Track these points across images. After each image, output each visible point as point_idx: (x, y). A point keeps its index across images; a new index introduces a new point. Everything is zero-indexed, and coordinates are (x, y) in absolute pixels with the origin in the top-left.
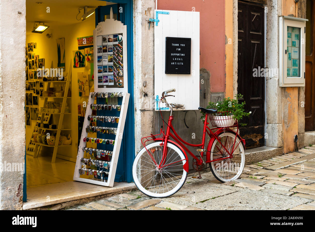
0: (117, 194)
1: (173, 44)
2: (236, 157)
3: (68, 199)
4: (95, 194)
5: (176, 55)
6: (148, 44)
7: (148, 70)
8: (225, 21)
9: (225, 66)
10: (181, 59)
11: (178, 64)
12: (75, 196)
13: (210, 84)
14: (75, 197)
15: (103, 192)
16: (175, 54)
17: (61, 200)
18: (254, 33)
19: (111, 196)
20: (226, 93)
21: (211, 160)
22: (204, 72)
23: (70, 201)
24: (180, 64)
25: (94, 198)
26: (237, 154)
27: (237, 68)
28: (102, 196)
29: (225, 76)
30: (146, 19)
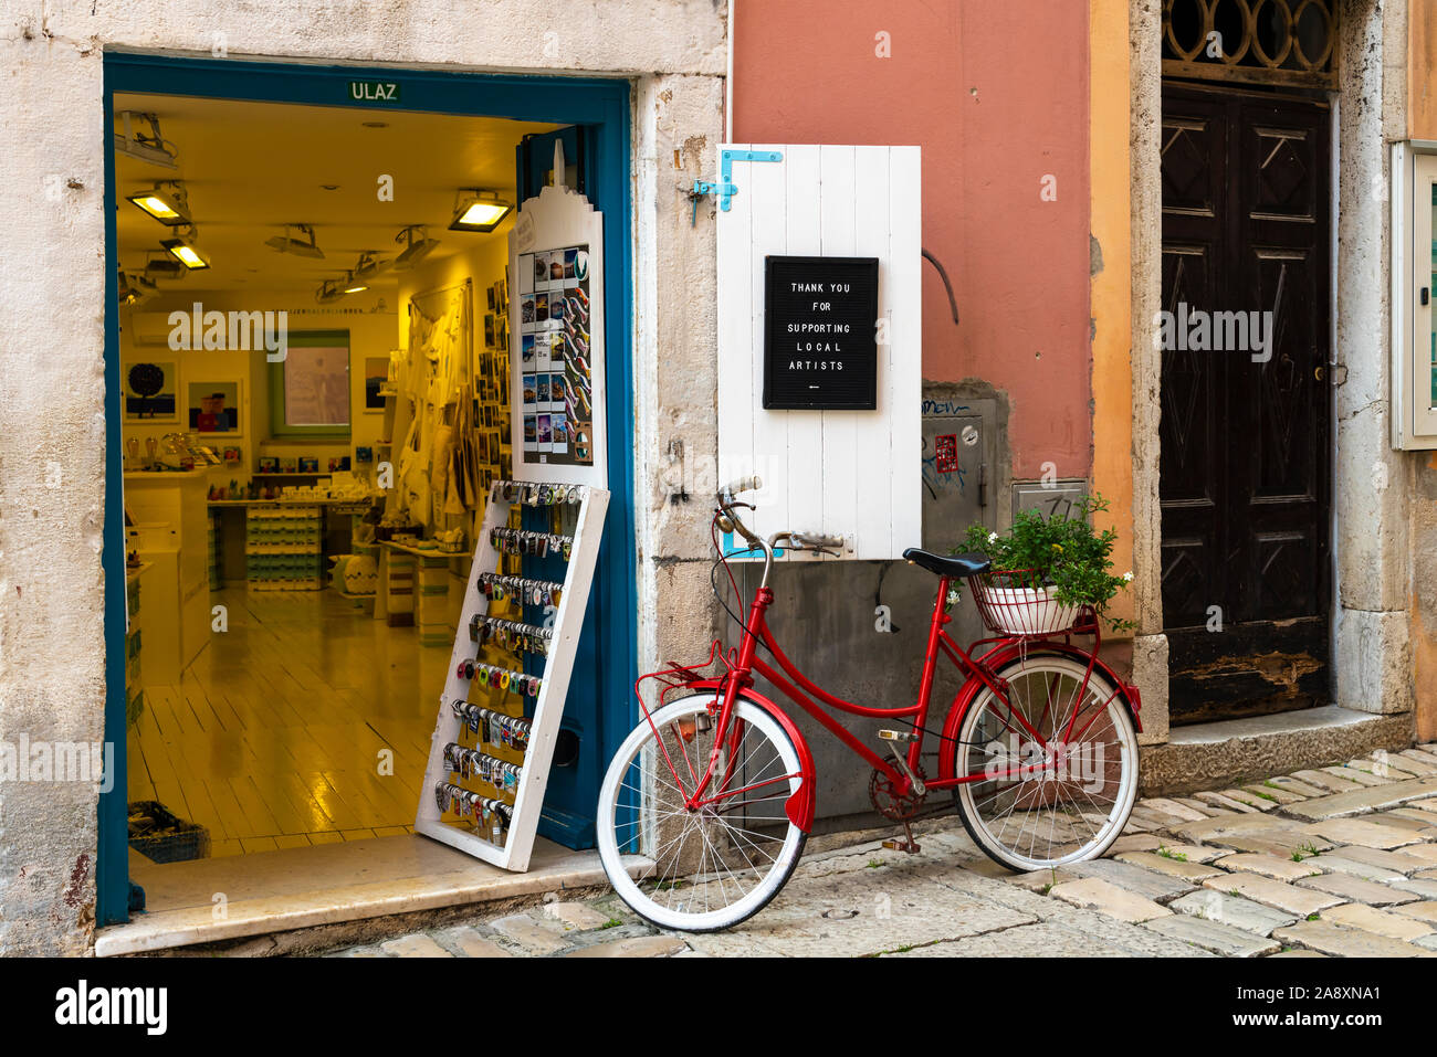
0: (537, 901)
1: (797, 287)
2: (1150, 758)
3: (302, 917)
4: (431, 899)
5: (812, 330)
6: (690, 287)
7: (688, 394)
8: (1089, 174)
9: (1091, 369)
10: (832, 347)
11: (819, 366)
12: (336, 907)
13: (1009, 445)
14: (333, 912)
15: (469, 895)
16: (804, 326)
17: (269, 921)
18: (1270, 218)
19: (509, 910)
20: (1093, 482)
21: (960, 775)
22: (976, 396)
23: (312, 928)
24: (829, 366)
25: (425, 918)
26: (1155, 741)
27: (1158, 375)
28: (465, 911)
29: (1092, 408)
30: (681, 186)
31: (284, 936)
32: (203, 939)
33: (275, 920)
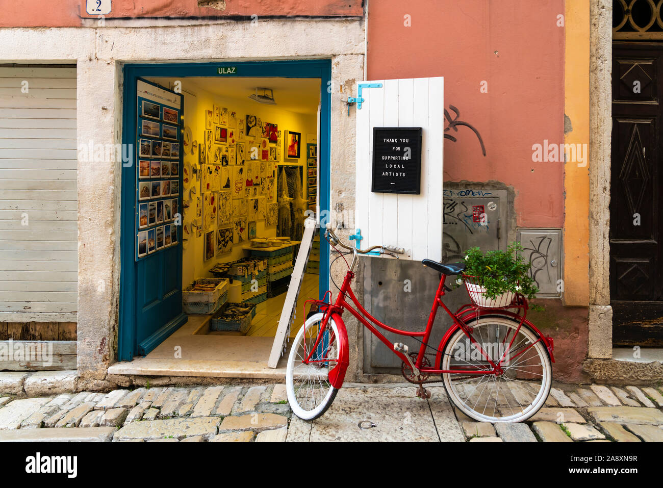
0: (274, 382)
1: (386, 140)
2: (599, 365)
3: (180, 372)
5: (392, 159)
7: (345, 184)
8: (564, 86)
9: (564, 177)
10: (401, 166)
11: (395, 174)
12: (193, 371)
13: (515, 211)
14: (191, 372)
15: (245, 375)
16: (389, 157)
17: (167, 371)
20: (565, 230)
22: (495, 188)
23: (183, 377)
24: (399, 174)
25: (228, 380)
26: (603, 357)
27: (609, 181)
29: (565, 195)
30: (343, 100)
31: (173, 378)
32: (143, 374)
33: (169, 371)
